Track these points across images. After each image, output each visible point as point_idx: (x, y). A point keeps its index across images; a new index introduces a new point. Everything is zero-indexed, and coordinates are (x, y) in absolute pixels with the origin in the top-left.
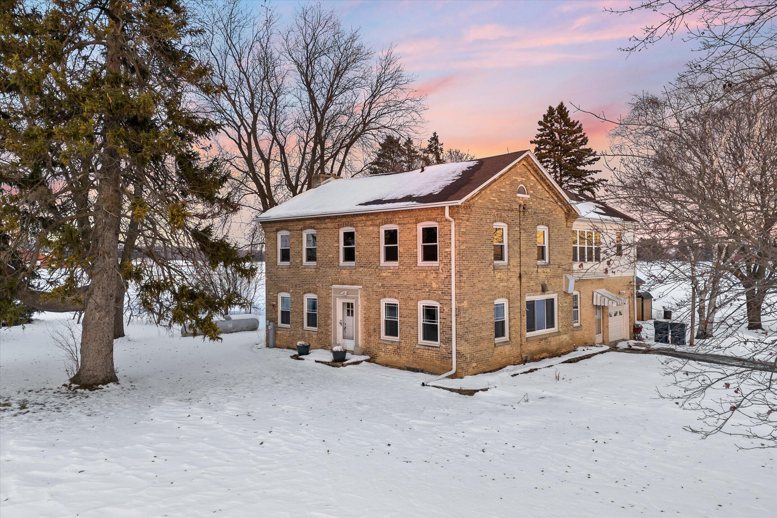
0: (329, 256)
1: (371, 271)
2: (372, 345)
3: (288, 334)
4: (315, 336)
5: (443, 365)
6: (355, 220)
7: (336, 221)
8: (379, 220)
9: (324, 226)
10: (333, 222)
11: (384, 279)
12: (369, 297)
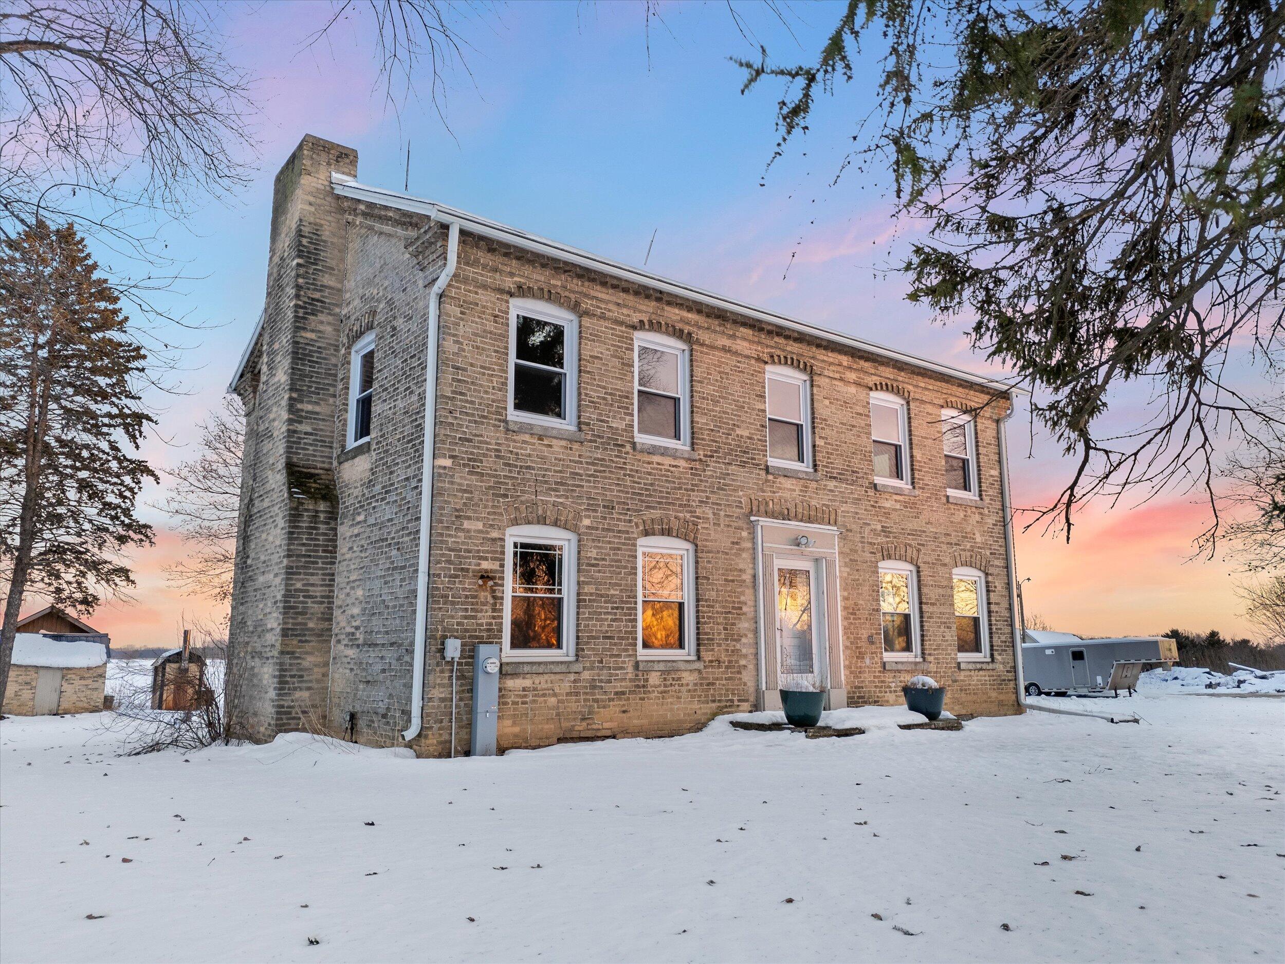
0: (739, 431)
1: (859, 492)
2: (867, 677)
3: (565, 686)
4: (689, 678)
5: (1002, 697)
6: (821, 357)
7: (769, 342)
8: (875, 378)
9: (727, 342)
10: (759, 343)
11: (887, 514)
12: (856, 557)
